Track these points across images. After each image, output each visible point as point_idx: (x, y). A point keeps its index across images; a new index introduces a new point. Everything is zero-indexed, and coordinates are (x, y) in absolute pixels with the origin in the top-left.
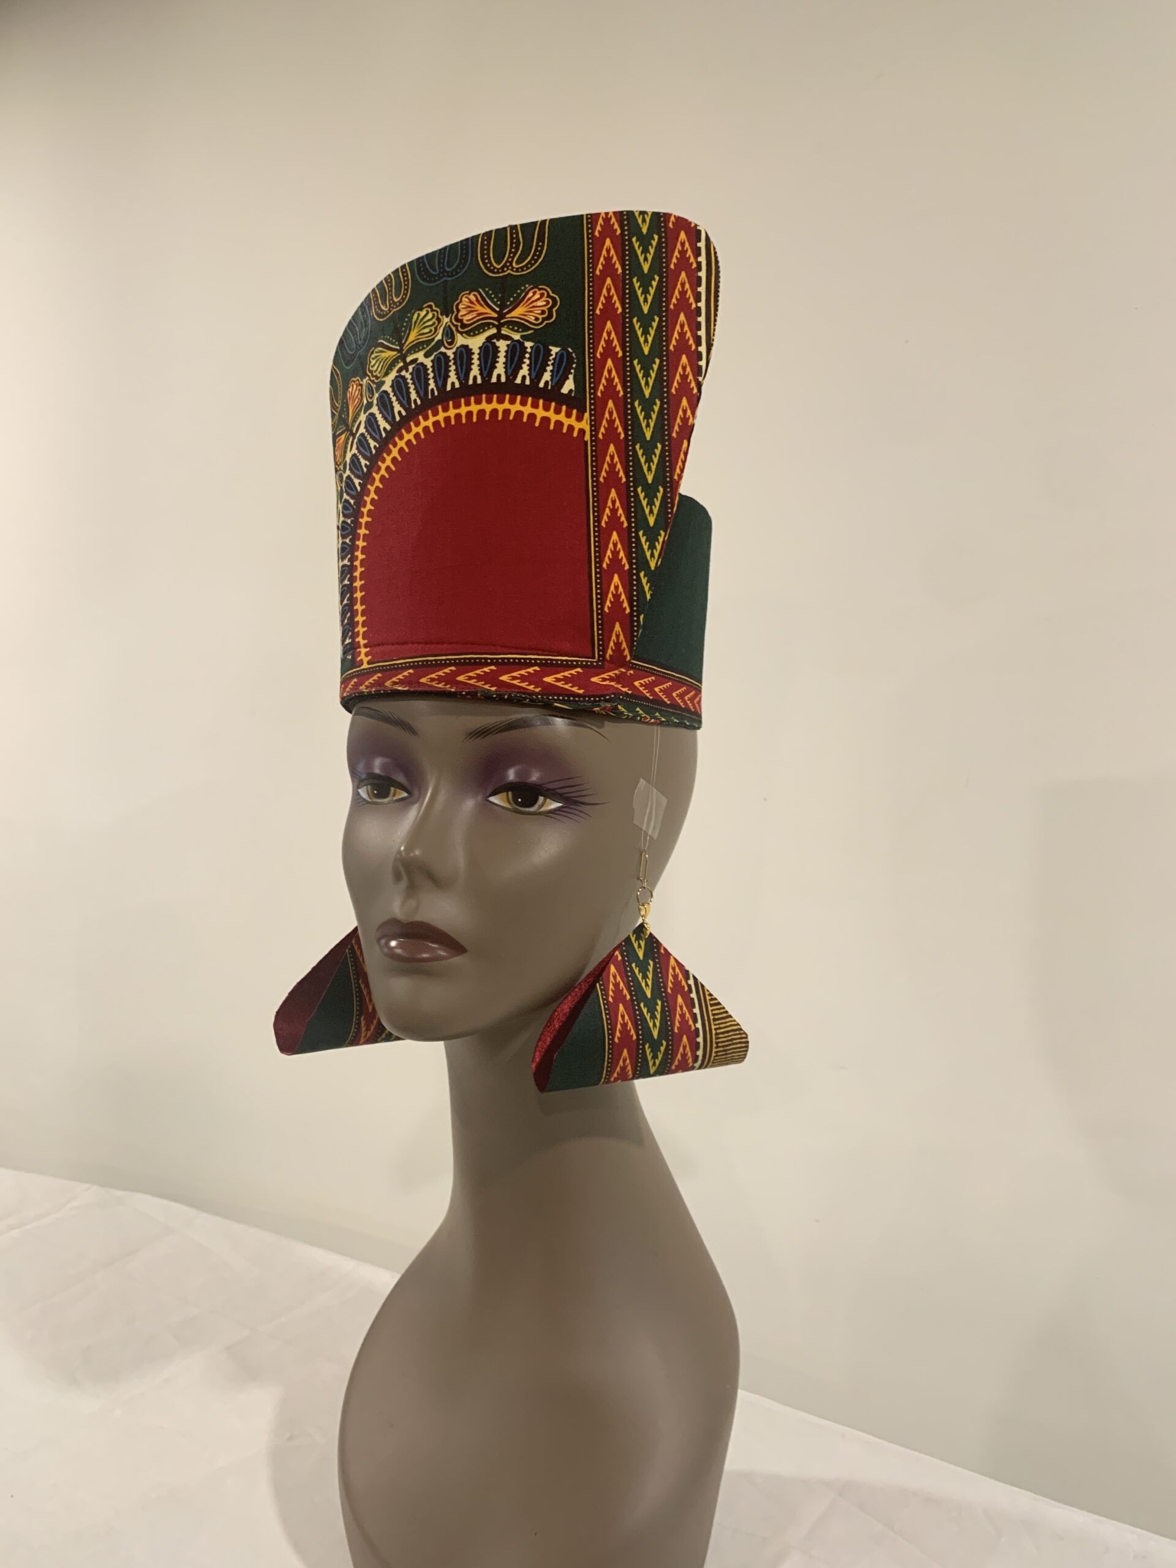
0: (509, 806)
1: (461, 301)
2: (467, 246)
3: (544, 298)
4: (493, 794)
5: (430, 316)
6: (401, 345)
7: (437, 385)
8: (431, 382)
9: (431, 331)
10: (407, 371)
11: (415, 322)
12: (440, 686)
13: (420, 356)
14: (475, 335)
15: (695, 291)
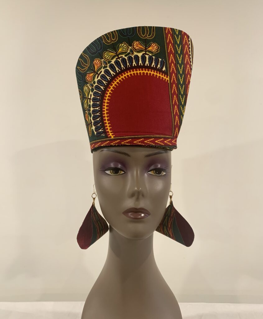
0: (154, 174)
1: (134, 43)
2: (134, 29)
3: (156, 46)
4: (149, 171)
5: (125, 46)
6: (117, 52)
7: (130, 64)
8: (128, 63)
9: (126, 50)
10: (119, 59)
11: (121, 47)
12: (140, 144)
13: (123, 56)
14: (139, 53)
15: (189, 50)
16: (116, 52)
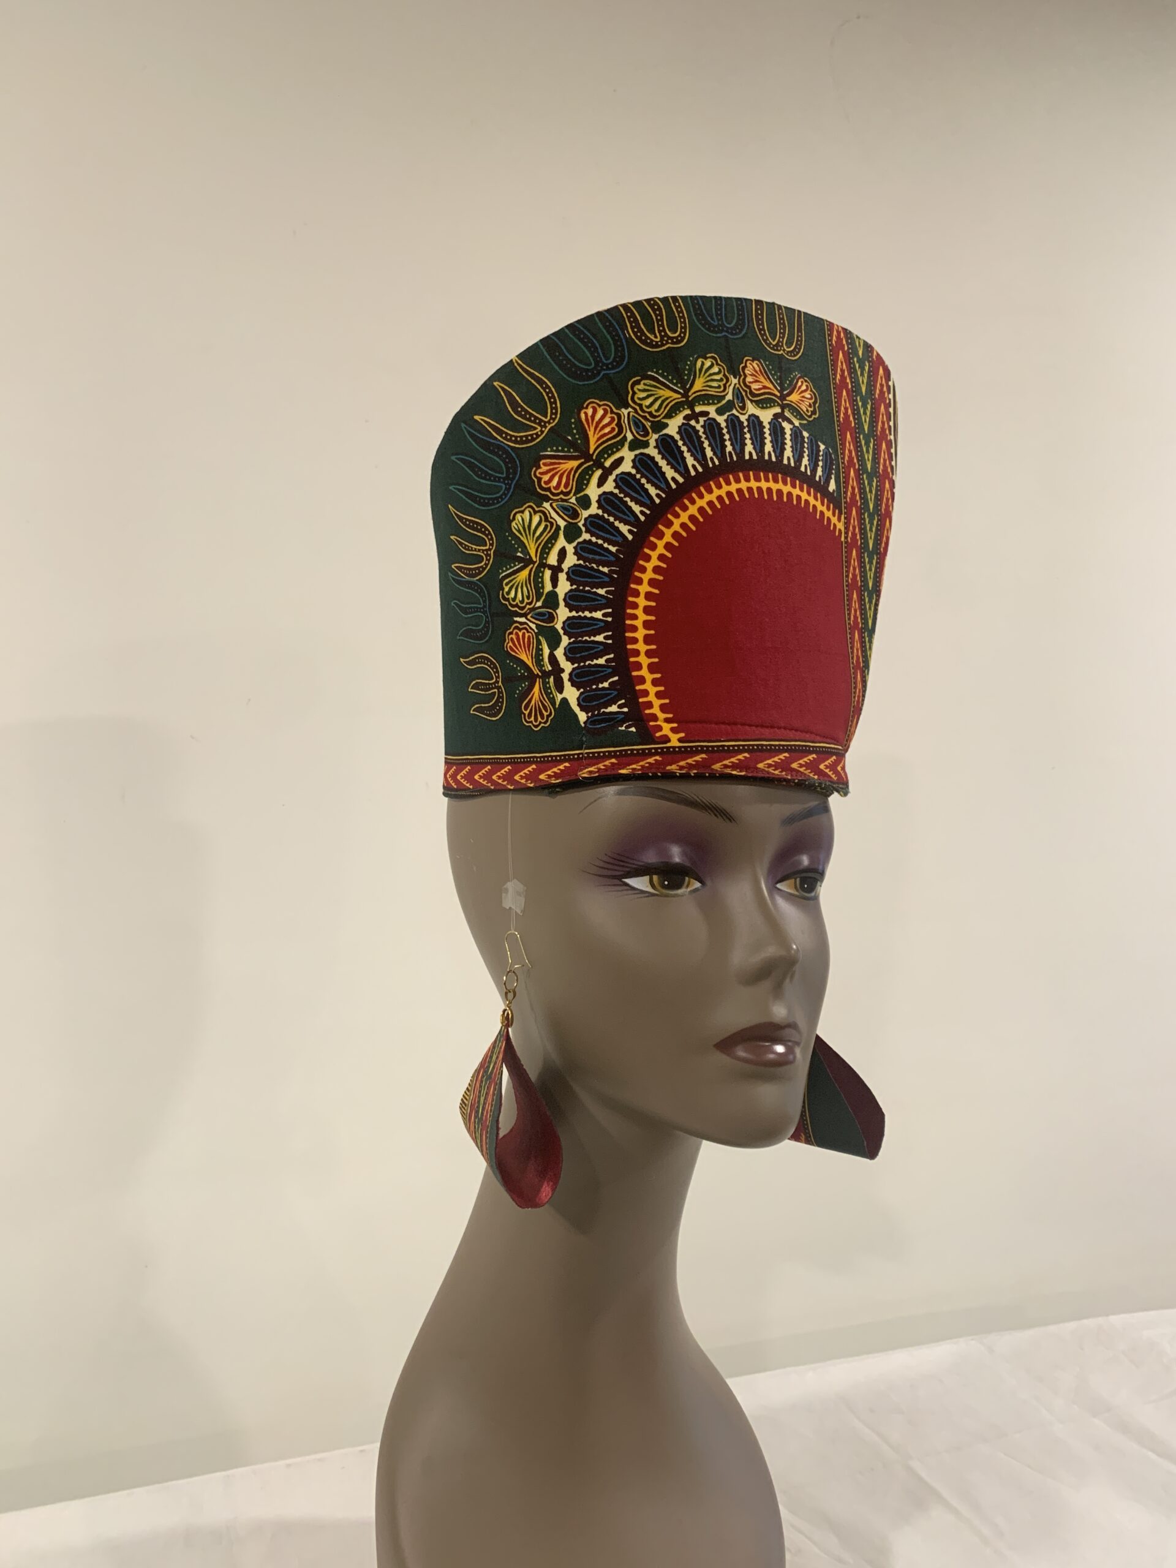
1: (746, 366)
2: (742, 304)
3: (809, 392)
4: (781, 881)
5: (716, 369)
6: (687, 391)
7: (734, 449)
8: (728, 443)
9: (719, 387)
10: (698, 422)
11: (701, 370)
12: (777, 772)
13: (712, 410)
14: (763, 408)
15: (888, 424)
16: (683, 387)
